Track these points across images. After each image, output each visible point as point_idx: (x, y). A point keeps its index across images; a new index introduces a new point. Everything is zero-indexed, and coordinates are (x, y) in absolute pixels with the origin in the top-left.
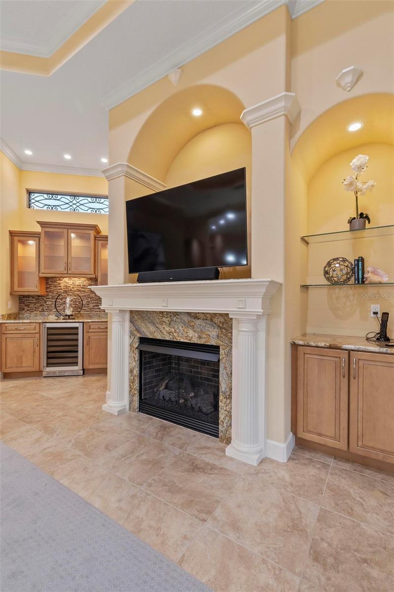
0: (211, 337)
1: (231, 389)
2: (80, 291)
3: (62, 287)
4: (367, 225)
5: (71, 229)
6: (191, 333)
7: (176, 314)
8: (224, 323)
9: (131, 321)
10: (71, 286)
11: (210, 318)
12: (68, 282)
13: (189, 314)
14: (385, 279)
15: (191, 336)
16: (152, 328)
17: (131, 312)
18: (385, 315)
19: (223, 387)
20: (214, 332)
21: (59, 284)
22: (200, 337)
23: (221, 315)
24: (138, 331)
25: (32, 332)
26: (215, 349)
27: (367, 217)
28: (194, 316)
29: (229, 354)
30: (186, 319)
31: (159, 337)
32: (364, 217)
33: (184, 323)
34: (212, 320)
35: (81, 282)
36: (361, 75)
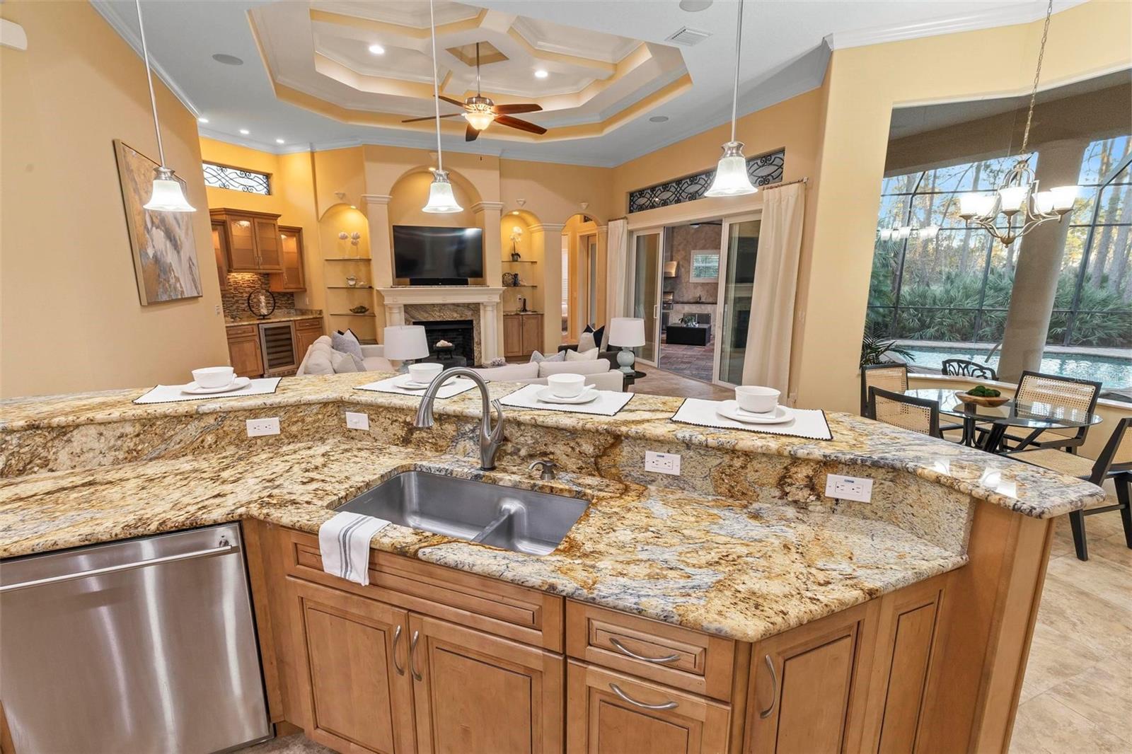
0: (468, 315)
1: (480, 340)
2: (250, 287)
3: (232, 284)
4: (519, 260)
5: (256, 217)
6: (455, 315)
7: (444, 305)
8: (475, 308)
9: (405, 312)
10: (241, 282)
11: (468, 306)
12: (237, 276)
13: (454, 304)
14: (526, 284)
15: (456, 316)
16: (426, 315)
17: (405, 306)
18: (525, 300)
19: (476, 340)
20: (470, 313)
21: (229, 279)
22: (461, 317)
23: (474, 304)
24: (413, 318)
25: (250, 334)
26: (471, 322)
27: (519, 255)
28: (458, 305)
29: (479, 323)
30: (452, 307)
31: (432, 320)
32: (518, 255)
33: (450, 310)
34: (468, 307)
35: (249, 276)
36: (525, 202)
